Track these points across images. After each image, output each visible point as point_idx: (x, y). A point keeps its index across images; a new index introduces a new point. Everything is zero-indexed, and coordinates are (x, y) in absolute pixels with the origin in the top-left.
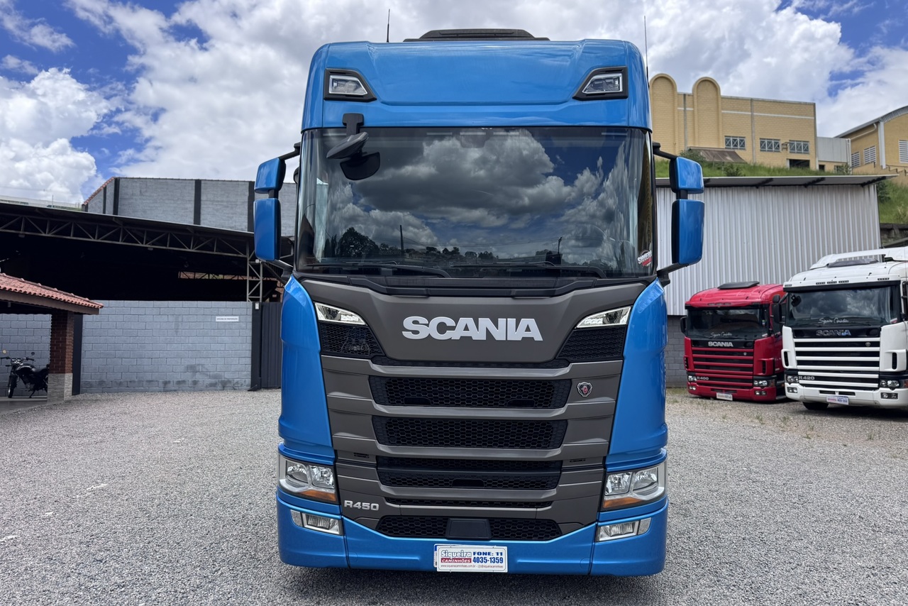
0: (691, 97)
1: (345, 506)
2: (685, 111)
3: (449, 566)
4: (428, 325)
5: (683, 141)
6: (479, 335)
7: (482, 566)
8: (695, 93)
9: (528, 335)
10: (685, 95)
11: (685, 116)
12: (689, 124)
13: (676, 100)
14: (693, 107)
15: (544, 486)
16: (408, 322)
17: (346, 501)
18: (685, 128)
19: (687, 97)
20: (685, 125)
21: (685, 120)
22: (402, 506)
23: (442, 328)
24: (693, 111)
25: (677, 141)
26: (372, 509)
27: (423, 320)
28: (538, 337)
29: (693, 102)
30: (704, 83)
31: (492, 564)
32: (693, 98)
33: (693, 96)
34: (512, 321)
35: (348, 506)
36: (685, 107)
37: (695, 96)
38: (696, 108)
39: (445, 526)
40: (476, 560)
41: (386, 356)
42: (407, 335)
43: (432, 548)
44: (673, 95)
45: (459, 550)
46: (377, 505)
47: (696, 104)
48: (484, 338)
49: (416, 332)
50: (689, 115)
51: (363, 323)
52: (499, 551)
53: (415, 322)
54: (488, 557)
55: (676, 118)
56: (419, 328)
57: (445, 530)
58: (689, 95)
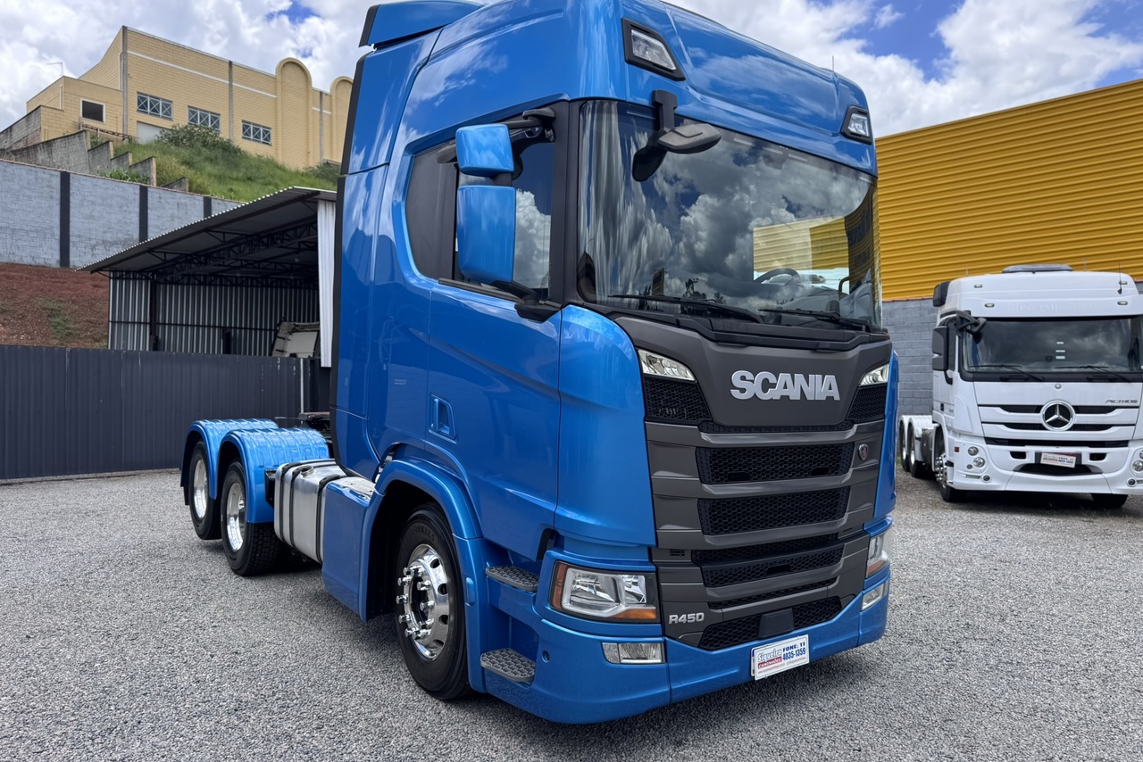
0: (328, 97)
1: (670, 622)
2: (321, 113)
3: (764, 671)
4: (753, 381)
5: (318, 151)
6: (795, 395)
7: (790, 662)
8: (334, 94)
9: (830, 393)
10: (321, 93)
11: (321, 119)
12: (326, 131)
13: (311, 97)
14: (331, 110)
15: (832, 561)
16: (736, 377)
17: (671, 616)
18: (321, 135)
19: (324, 96)
20: (321, 130)
21: (321, 125)
22: (724, 610)
23: (766, 385)
24: (331, 116)
25: (311, 150)
26: (698, 620)
27: (749, 375)
28: (837, 397)
29: (331, 104)
30: (344, 83)
31: (799, 657)
32: (331, 99)
33: (331, 96)
34: (819, 377)
35: (674, 622)
36: (321, 108)
37: (334, 98)
38: (334, 113)
39: (758, 625)
40: (786, 657)
41: (713, 421)
42: (735, 393)
43: (749, 654)
44: (307, 91)
45: (772, 650)
46: (702, 614)
47: (334, 107)
48: (798, 397)
49: (743, 391)
50: (326, 119)
51: (691, 378)
52: (802, 641)
53: (743, 378)
54: (794, 650)
55: (311, 120)
56: (746, 385)
57: (757, 629)
58: (326, 94)
